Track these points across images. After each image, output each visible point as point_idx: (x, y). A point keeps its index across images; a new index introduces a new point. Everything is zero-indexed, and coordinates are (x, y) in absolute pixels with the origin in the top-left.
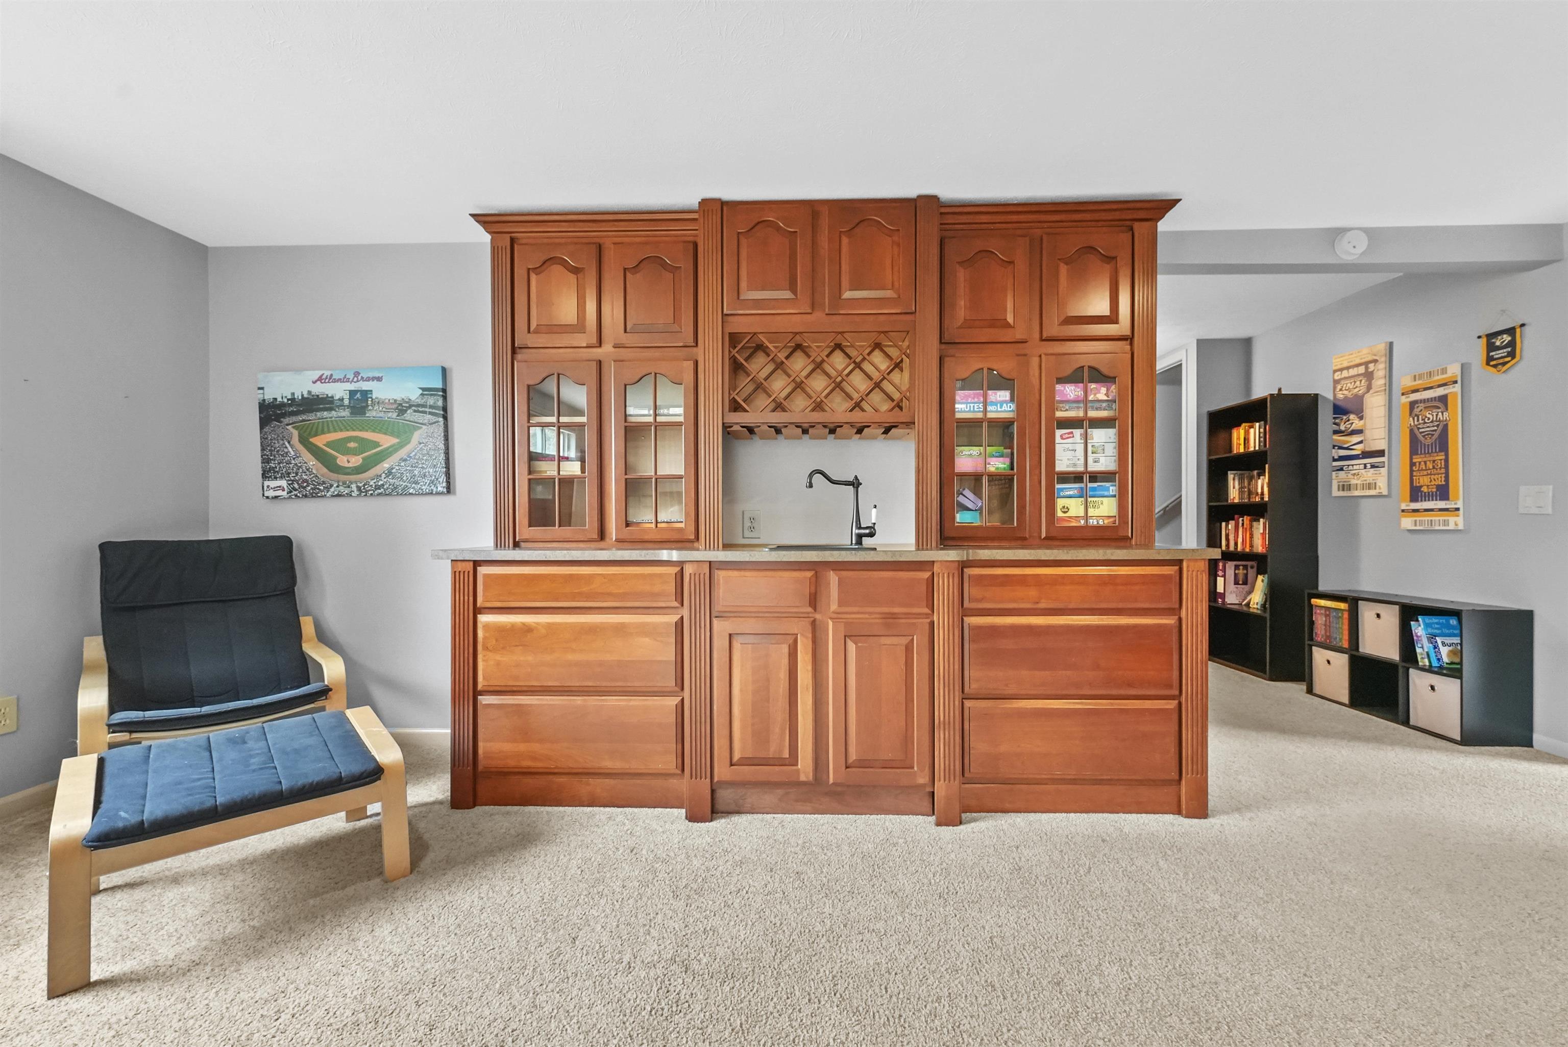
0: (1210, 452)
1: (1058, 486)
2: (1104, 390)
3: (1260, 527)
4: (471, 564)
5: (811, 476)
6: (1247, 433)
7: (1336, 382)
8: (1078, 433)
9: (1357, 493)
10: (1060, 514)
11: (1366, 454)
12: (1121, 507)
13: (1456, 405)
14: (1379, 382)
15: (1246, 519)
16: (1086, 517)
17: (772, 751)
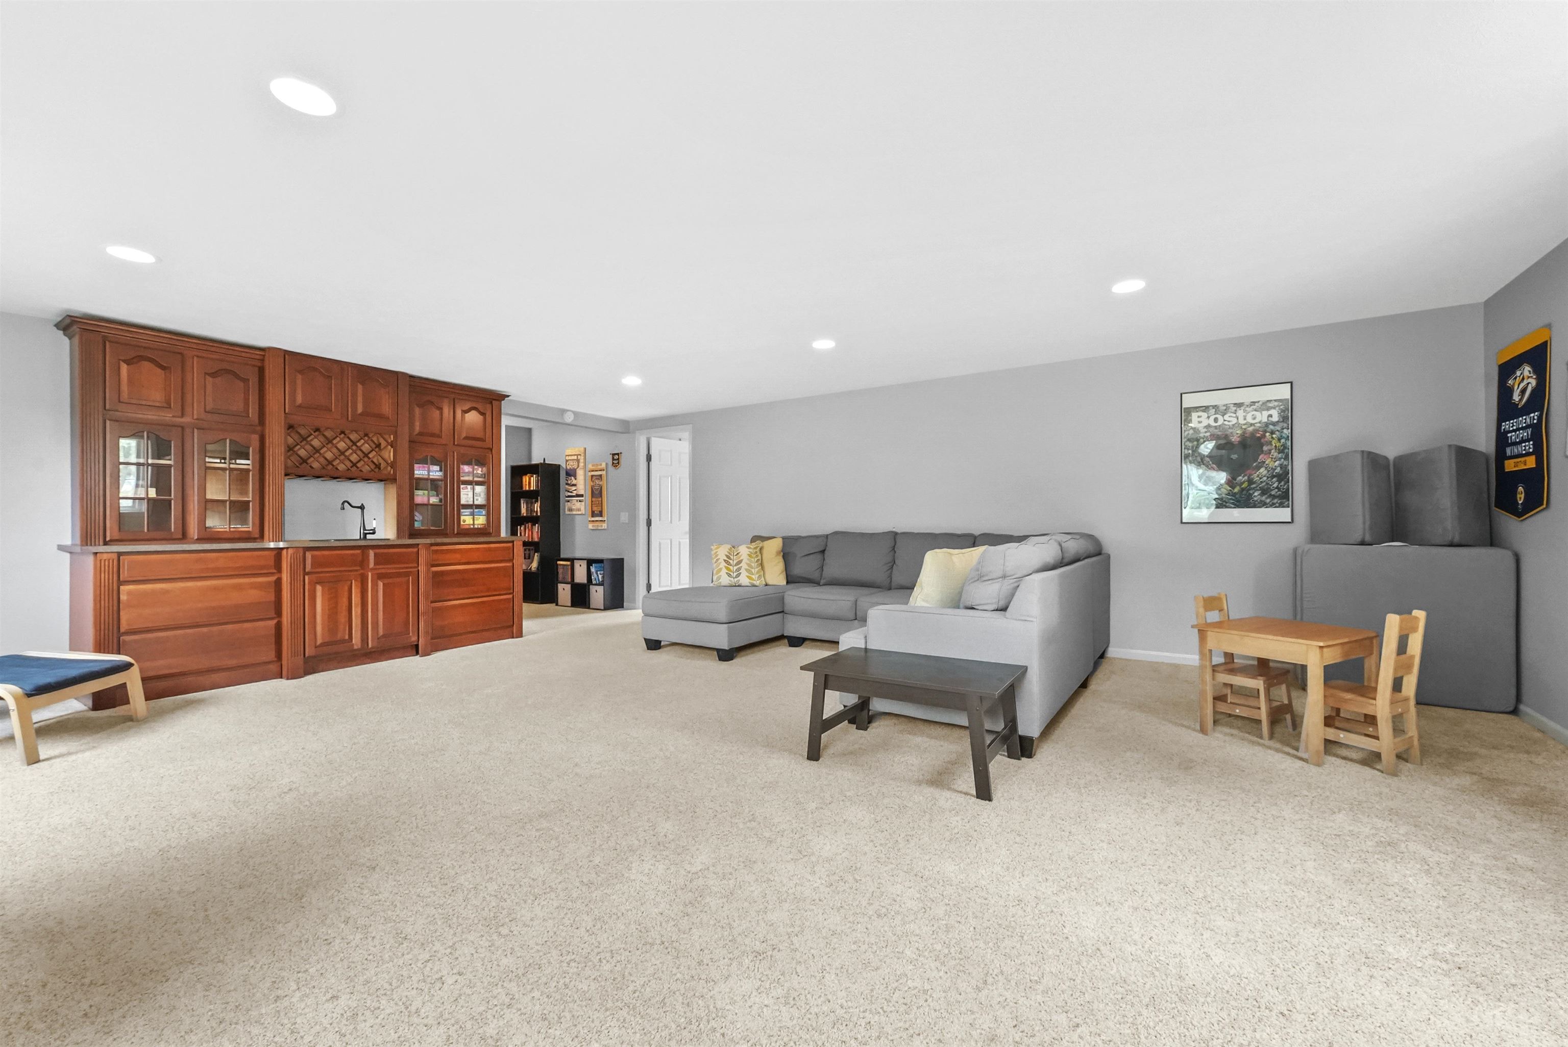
0: (512, 488)
1: (462, 511)
2: (480, 469)
3: (536, 528)
4: (116, 554)
5: (343, 504)
6: (530, 479)
7: (567, 461)
8: (469, 487)
9: (574, 513)
10: (462, 523)
11: (578, 496)
12: (488, 520)
13: (604, 478)
14: (581, 464)
15: (530, 525)
16: (474, 524)
17: (339, 636)
